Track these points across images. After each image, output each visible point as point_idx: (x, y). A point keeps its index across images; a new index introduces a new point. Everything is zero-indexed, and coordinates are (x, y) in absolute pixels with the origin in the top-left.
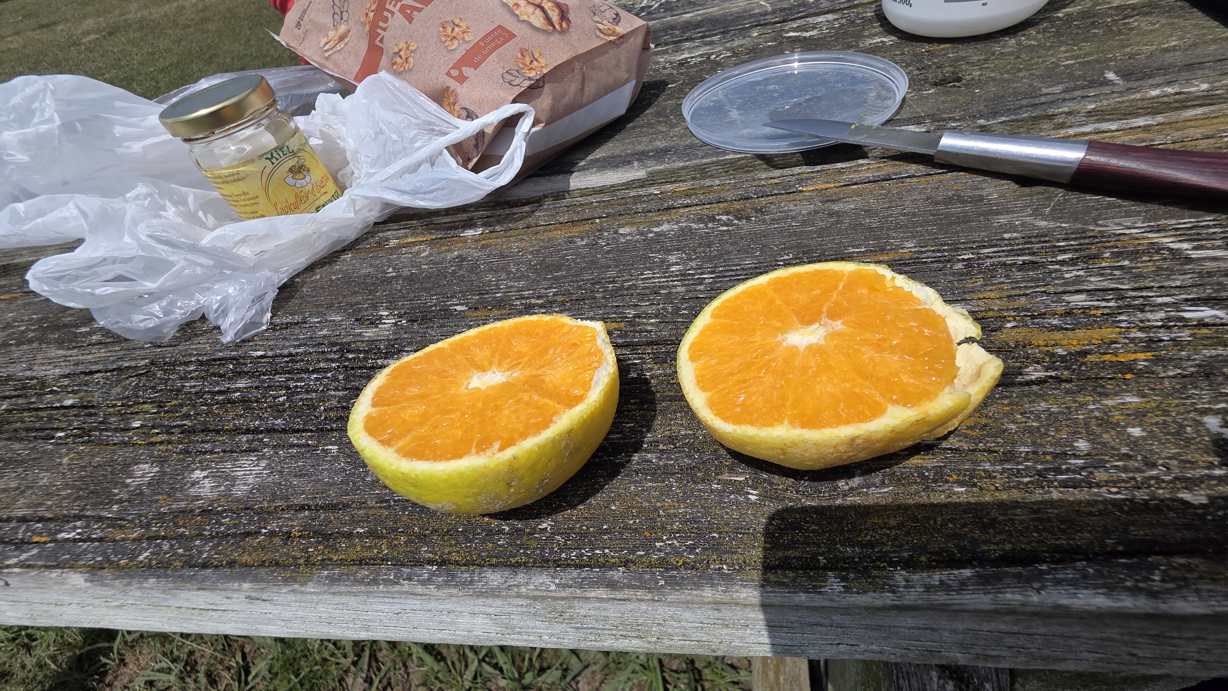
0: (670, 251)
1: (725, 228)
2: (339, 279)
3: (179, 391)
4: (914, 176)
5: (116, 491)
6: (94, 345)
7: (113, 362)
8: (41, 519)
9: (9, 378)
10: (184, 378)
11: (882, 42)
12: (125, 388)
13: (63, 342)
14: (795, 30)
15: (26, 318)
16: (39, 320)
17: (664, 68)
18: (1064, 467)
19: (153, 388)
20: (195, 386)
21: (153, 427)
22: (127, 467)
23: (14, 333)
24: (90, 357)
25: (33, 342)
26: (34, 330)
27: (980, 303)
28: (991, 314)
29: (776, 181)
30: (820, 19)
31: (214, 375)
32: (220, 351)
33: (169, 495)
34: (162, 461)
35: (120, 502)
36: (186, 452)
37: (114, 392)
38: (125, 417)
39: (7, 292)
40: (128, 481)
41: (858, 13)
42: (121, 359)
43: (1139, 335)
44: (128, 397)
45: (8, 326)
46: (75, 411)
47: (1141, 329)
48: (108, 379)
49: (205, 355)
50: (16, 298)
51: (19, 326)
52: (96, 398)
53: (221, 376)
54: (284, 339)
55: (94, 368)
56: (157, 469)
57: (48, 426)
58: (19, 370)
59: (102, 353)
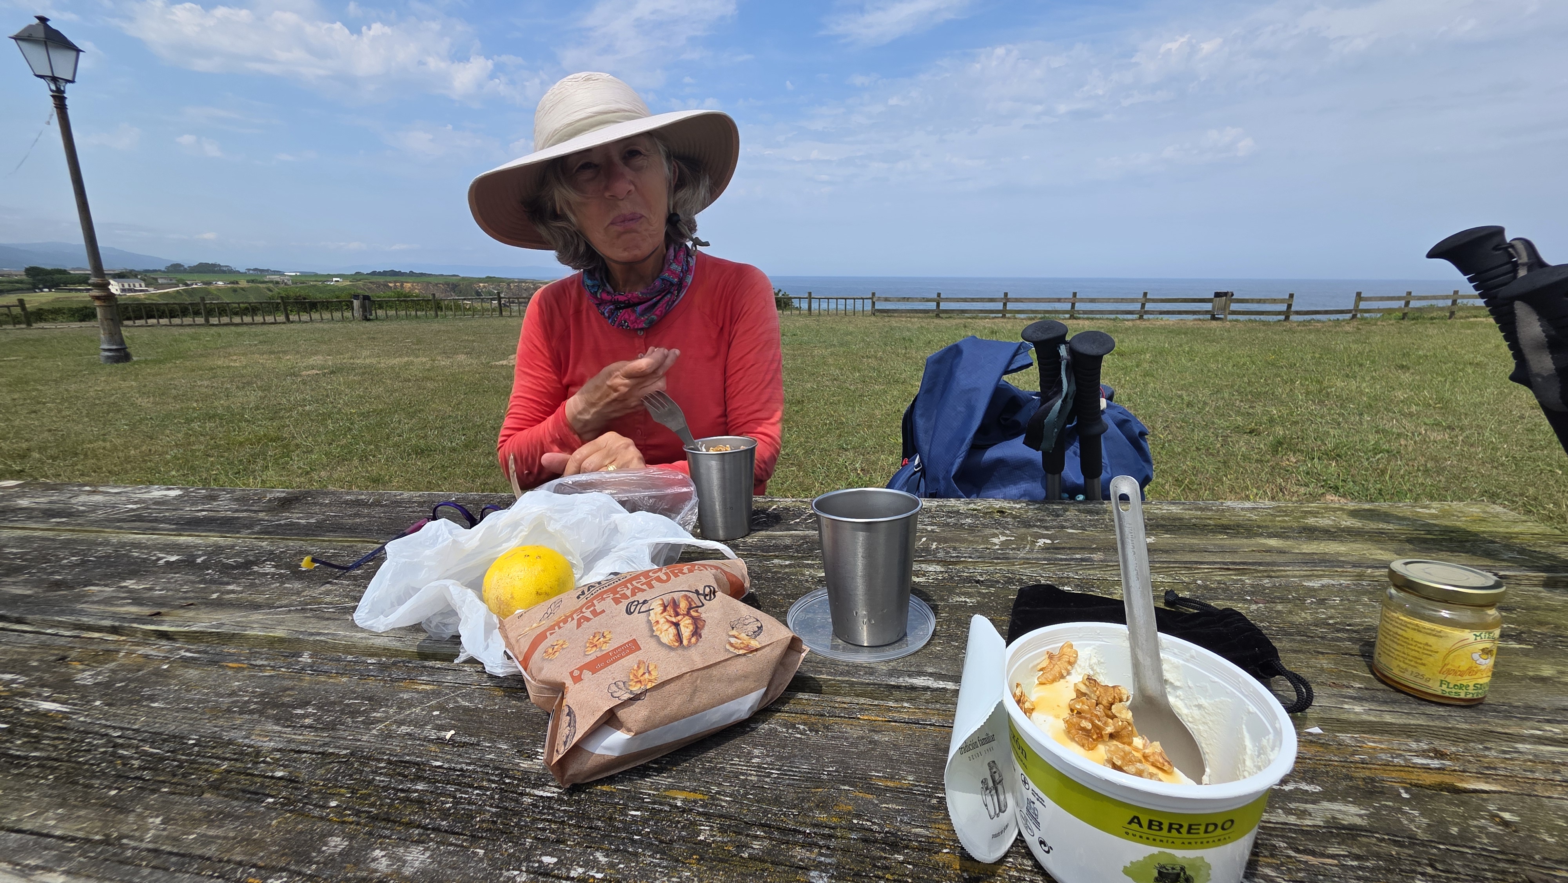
1: (799, 736)
2: (512, 713)
3: (371, 782)
4: (934, 725)
5: (314, 854)
6: (306, 727)
7: (320, 746)
8: (254, 866)
9: (230, 742)
10: (374, 772)
12: (327, 770)
13: (280, 719)
15: (250, 689)
16: (262, 695)
17: (807, 581)
19: (351, 775)
20: (383, 781)
21: (345, 809)
22: (323, 837)
23: (238, 701)
24: (301, 737)
25: (254, 713)
26: (256, 703)
29: (845, 705)
30: (931, 568)
31: (399, 774)
32: (408, 755)
33: (355, 865)
34: (351, 838)
35: (317, 863)
36: (370, 834)
37: (318, 772)
38: (327, 797)
39: (236, 661)
40: (324, 848)
42: (325, 744)
44: (328, 779)
45: (233, 694)
46: (282, 783)
48: (313, 760)
49: (396, 756)
50: (243, 669)
51: (243, 696)
52: (303, 775)
53: (406, 776)
54: (459, 755)
55: (303, 748)
56: (346, 843)
57: (261, 791)
58: (238, 736)
59: (311, 736)
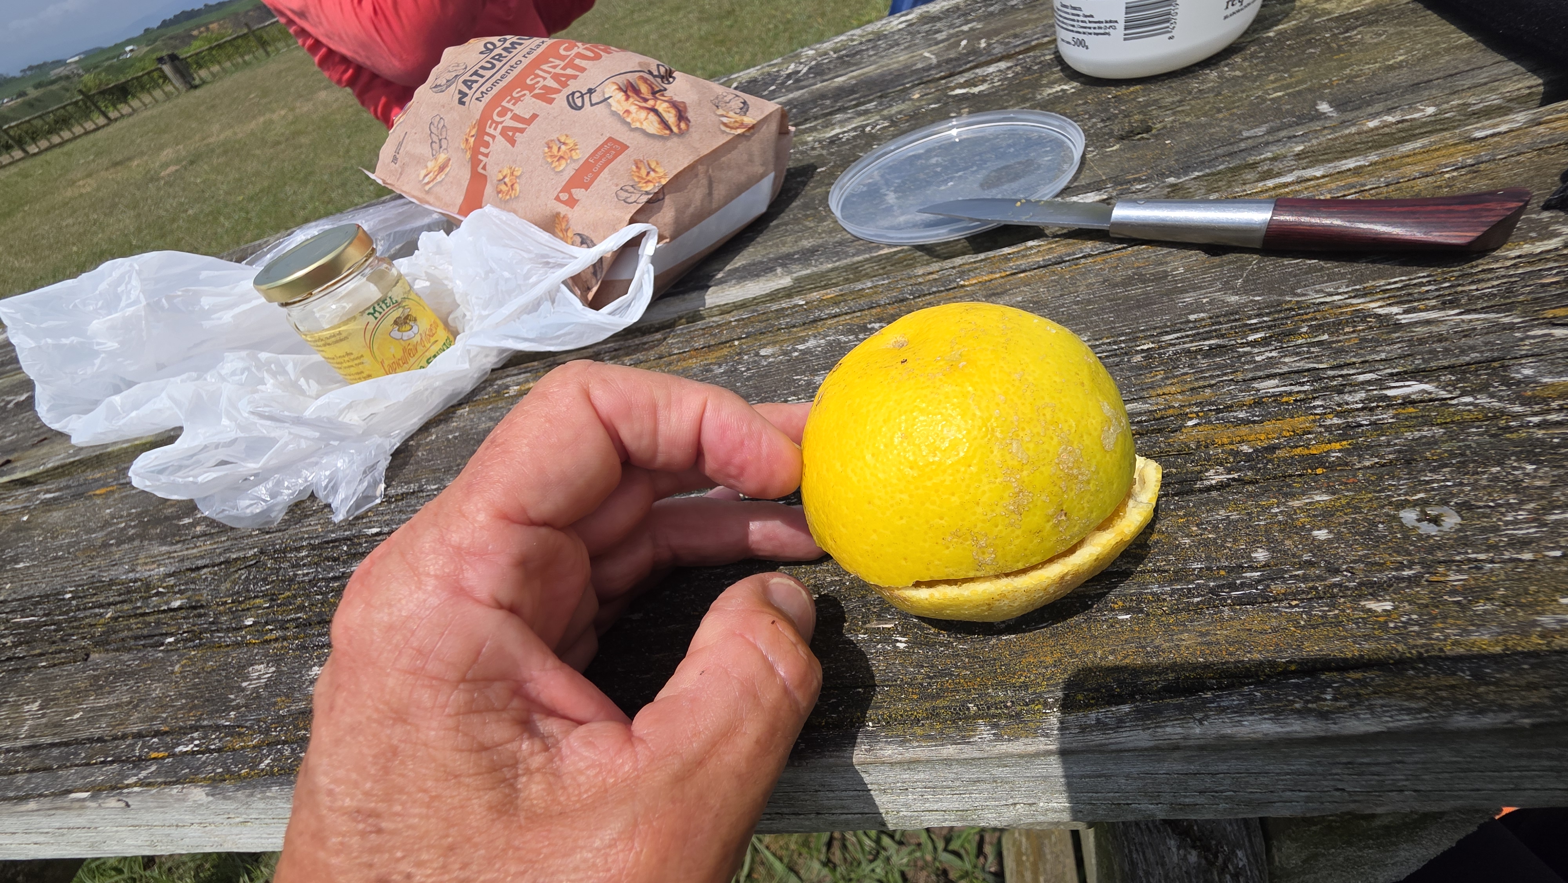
0: (817, 370)
2: (455, 438)
3: (292, 580)
4: (1090, 255)
5: (232, 697)
6: (198, 537)
7: (220, 554)
8: (157, 734)
9: (112, 582)
10: (296, 566)
11: (1062, 90)
12: (235, 583)
13: (166, 537)
14: (961, 86)
15: (125, 513)
16: (139, 515)
17: (813, 149)
18: (1238, 582)
19: (264, 580)
20: (308, 574)
21: (267, 623)
22: (241, 670)
23: (113, 531)
24: (195, 551)
25: (134, 540)
26: (134, 527)
27: (1161, 400)
28: (1171, 412)
29: (935, 276)
30: (991, 69)
31: (328, 559)
32: (333, 532)
33: (287, 697)
34: (277, 660)
35: (237, 708)
36: (303, 648)
37: (223, 588)
38: (237, 615)
39: (103, 486)
40: (244, 684)
41: (1035, 57)
42: (228, 550)
43: (1336, 421)
44: (238, 593)
45: (107, 524)
46: (182, 614)
47: (1338, 415)
48: (215, 574)
49: (317, 537)
50: (113, 492)
51: (118, 523)
52: (205, 596)
53: (335, 560)
54: (400, 511)
55: (200, 563)
56: (274, 669)
57: (157, 632)
58: (122, 573)
59: (208, 545)
